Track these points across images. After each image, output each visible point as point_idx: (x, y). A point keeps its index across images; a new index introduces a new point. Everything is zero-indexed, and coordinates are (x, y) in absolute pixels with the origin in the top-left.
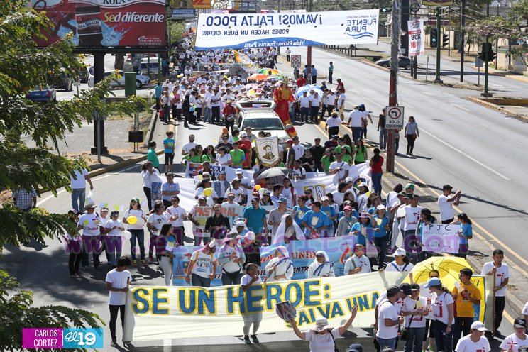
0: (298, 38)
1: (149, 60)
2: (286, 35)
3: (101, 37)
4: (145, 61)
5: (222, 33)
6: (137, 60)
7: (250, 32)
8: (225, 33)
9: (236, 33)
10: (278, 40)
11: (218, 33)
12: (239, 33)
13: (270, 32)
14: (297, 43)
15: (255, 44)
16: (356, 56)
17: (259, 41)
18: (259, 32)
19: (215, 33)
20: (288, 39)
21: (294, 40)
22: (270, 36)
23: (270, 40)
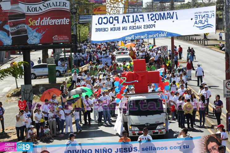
0: (162, 31)
1: (65, 55)
2: (153, 29)
3: (27, 38)
4: (63, 56)
5: (109, 29)
6: (57, 56)
7: (128, 28)
8: (111, 29)
9: (119, 29)
10: (149, 33)
11: (107, 30)
12: (121, 29)
13: (142, 27)
14: (162, 35)
15: (133, 36)
16: (208, 45)
17: (135, 35)
18: (135, 28)
19: (105, 30)
20: (156, 32)
21: (159, 32)
22: (143, 30)
23: (143, 33)
